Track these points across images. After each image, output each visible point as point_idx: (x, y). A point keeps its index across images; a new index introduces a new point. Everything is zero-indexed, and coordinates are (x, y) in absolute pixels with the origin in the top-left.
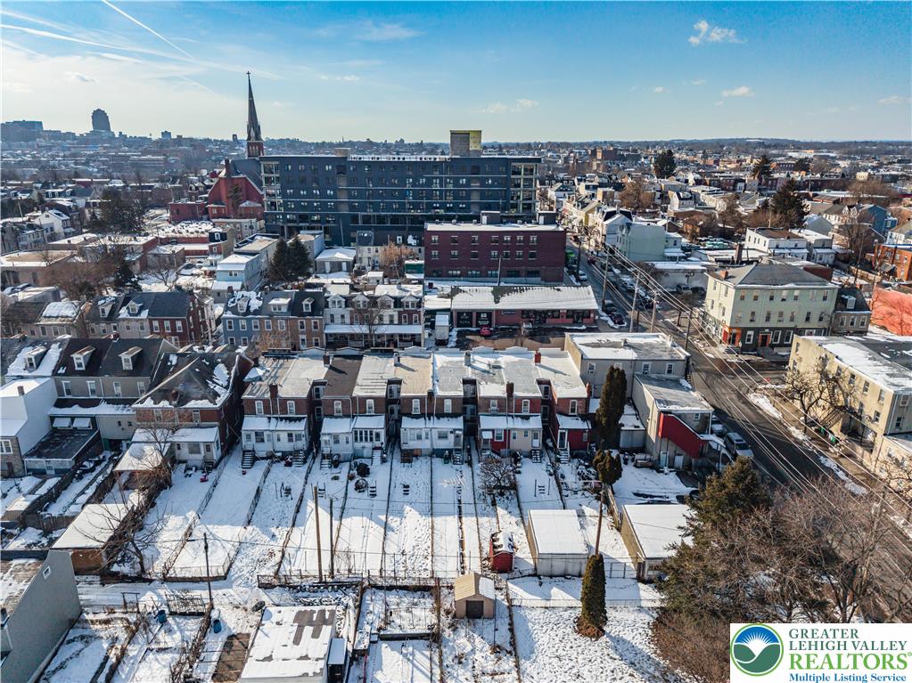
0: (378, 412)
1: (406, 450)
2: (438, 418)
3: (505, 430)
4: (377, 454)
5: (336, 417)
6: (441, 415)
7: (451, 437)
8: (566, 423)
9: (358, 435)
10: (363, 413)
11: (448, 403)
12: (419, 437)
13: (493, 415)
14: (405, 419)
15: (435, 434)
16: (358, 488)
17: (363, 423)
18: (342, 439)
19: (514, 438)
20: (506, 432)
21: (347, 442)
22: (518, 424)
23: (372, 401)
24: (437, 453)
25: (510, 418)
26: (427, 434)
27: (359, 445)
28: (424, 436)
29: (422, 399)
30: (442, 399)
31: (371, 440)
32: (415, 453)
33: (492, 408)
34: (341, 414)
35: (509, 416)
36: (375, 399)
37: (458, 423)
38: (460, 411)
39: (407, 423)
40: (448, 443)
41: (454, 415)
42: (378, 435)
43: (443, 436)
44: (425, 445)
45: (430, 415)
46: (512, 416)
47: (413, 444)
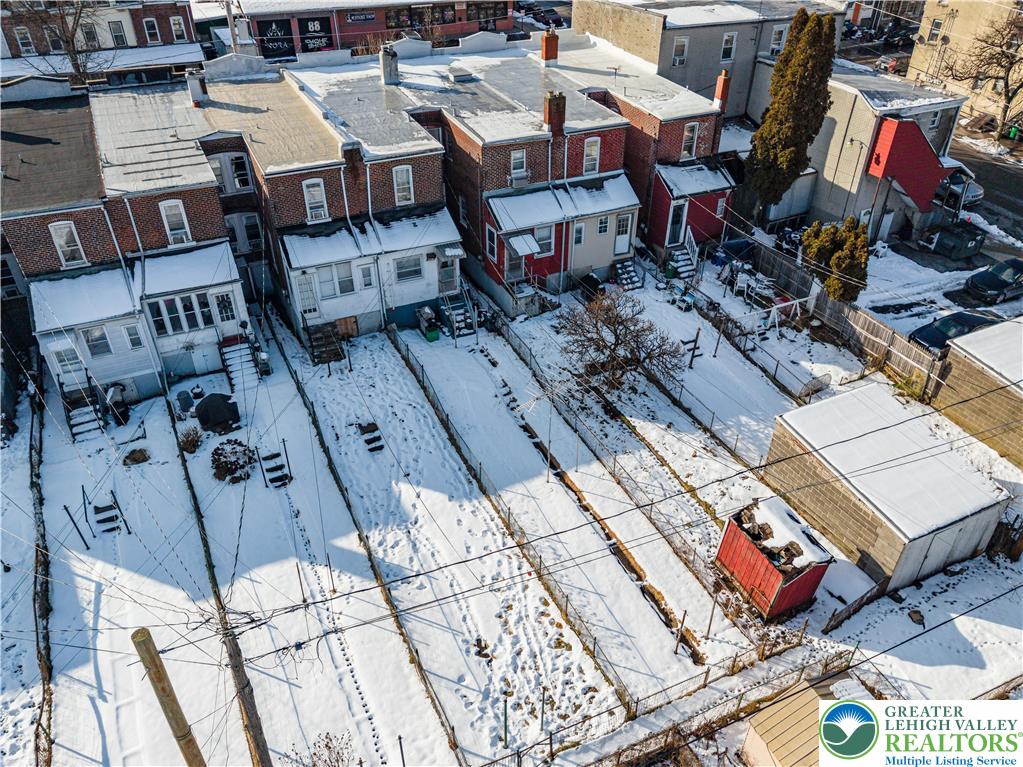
0: (204, 238)
1: (319, 328)
2: (386, 223)
3: (559, 225)
4: (239, 357)
5: (74, 274)
6: (388, 216)
7: (431, 269)
8: (687, 182)
9: (163, 315)
10: (159, 247)
11: (402, 175)
12: (347, 287)
13: (520, 192)
14: (293, 243)
15: (388, 267)
16: (225, 470)
17: (166, 276)
18: (118, 336)
19: (578, 241)
20: (561, 228)
21: (136, 342)
22: (584, 204)
23: (179, 202)
24: (398, 321)
25: (560, 193)
26: (367, 273)
27: (173, 343)
28: (358, 279)
29: (328, 174)
30: (385, 167)
31: (208, 320)
32: (341, 330)
33: (516, 173)
34: (85, 262)
35: (556, 187)
36: (187, 195)
37: (442, 230)
38: (437, 193)
39: (302, 253)
40: (426, 287)
41: (423, 210)
42: (225, 303)
43: (408, 271)
44: (364, 303)
45: (360, 221)
46: (563, 187)
47: (334, 309)
